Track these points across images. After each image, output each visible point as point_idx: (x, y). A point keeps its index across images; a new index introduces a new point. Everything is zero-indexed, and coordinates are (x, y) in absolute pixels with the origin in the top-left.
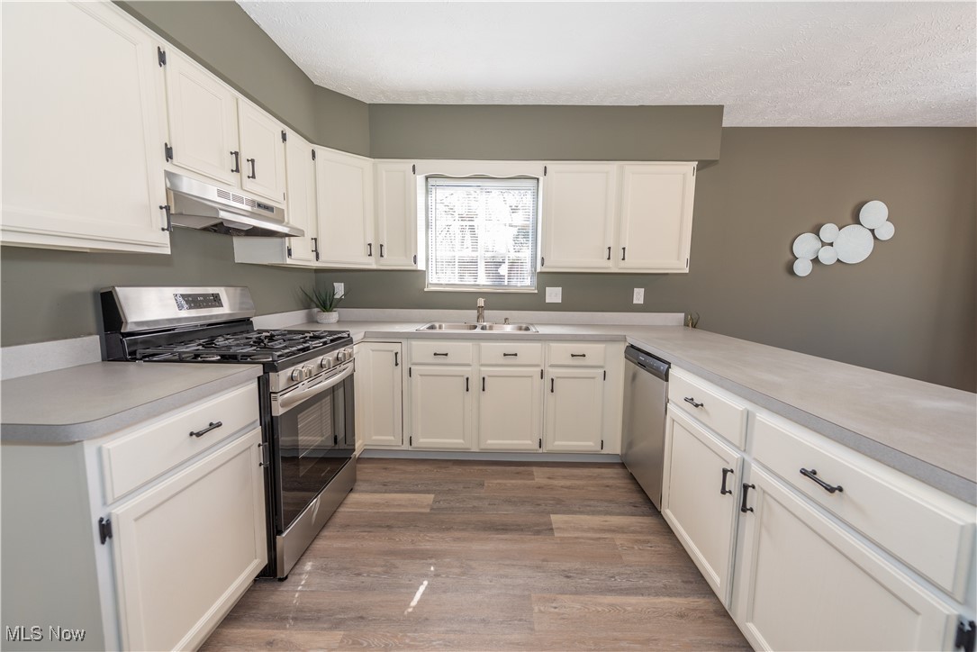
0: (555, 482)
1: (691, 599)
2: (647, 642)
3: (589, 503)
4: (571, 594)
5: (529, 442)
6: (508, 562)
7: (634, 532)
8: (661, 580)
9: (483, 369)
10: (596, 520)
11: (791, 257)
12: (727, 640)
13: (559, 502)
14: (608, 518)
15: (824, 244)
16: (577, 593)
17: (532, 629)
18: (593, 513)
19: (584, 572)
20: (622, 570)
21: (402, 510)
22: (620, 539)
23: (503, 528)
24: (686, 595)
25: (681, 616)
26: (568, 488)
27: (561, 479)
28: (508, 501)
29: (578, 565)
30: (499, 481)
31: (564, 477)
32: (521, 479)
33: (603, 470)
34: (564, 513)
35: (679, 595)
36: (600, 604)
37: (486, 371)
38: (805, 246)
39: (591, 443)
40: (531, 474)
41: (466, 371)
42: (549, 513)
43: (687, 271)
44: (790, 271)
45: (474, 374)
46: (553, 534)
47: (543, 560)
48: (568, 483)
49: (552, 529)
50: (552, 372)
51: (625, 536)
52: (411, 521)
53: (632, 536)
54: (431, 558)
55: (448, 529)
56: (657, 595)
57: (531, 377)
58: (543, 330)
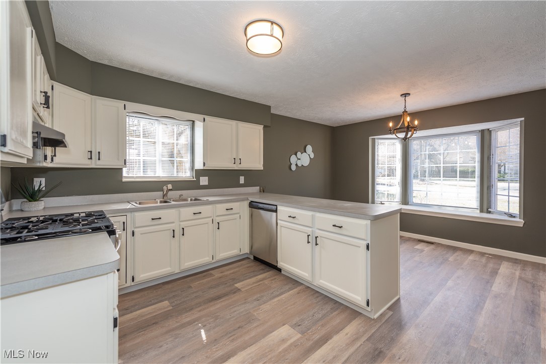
0: (226, 273)
1: (298, 288)
2: (294, 304)
3: (246, 275)
4: (264, 304)
5: (208, 258)
6: (231, 307)
7: (269, 278)
8: (287, 287)
9: (182, 223)
10: (254, 279)
11: (289, 163)
12: (312, 293)
13: (234, 279)
14: (257, 277)
15: (298, 159)
16: (265, 303)
17: (259, 320)
18: (250, 278)
19: (262, 297)
20: (274, 290)
21: (155, 314)
22: (266, 282)
23: (219, 298)
24: (296, 288)
25: (298, 293)
26: (233, 273)
27: (228, 272)
28: (211, 288)
29: (259, 295)
30: (197, 283)
31: (228, 270)
32: (208, 278)
33: (242, 262)
34: (239, 282)
35: (294, 289)
36: (275, 302)
37: (183, 224)
38: (293, 159)
39: (236, 251)
40: (211, 275)
41: (172, 226)
42: (233, 285)
43: (262, 169)
44: (291, 169)
45: (177, 227)
46: (241, 290)
47: (245, 300)
48: (232, 271)
49: (239, 289)
50: (218, 219)
51: (267, 280)
52: (166, 316)
53: (269, 279)
54: (194, 322)
55: (192, 309)
56: (289, 291)
57: (207, 223)
58: (211, 199)
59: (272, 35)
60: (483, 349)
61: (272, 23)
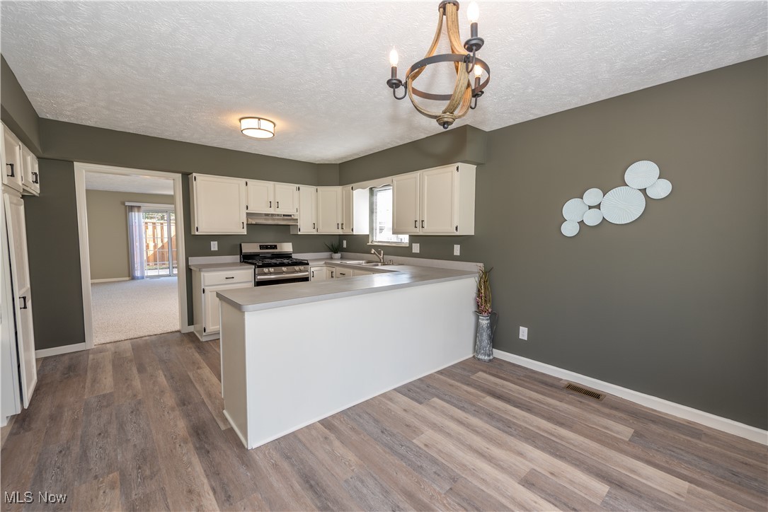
59: (259, 129)
60: (101, 479)
61: (259, 119)
